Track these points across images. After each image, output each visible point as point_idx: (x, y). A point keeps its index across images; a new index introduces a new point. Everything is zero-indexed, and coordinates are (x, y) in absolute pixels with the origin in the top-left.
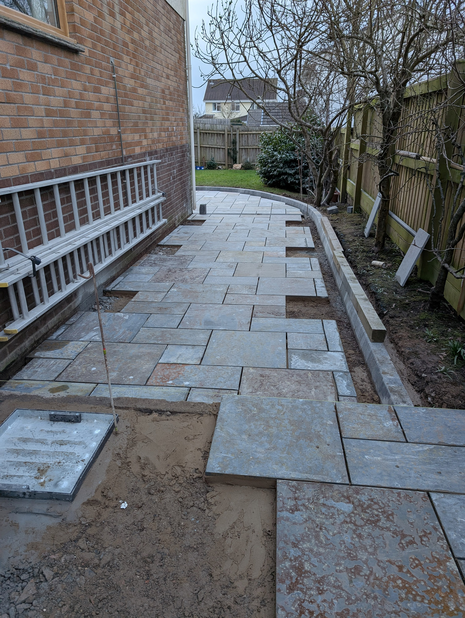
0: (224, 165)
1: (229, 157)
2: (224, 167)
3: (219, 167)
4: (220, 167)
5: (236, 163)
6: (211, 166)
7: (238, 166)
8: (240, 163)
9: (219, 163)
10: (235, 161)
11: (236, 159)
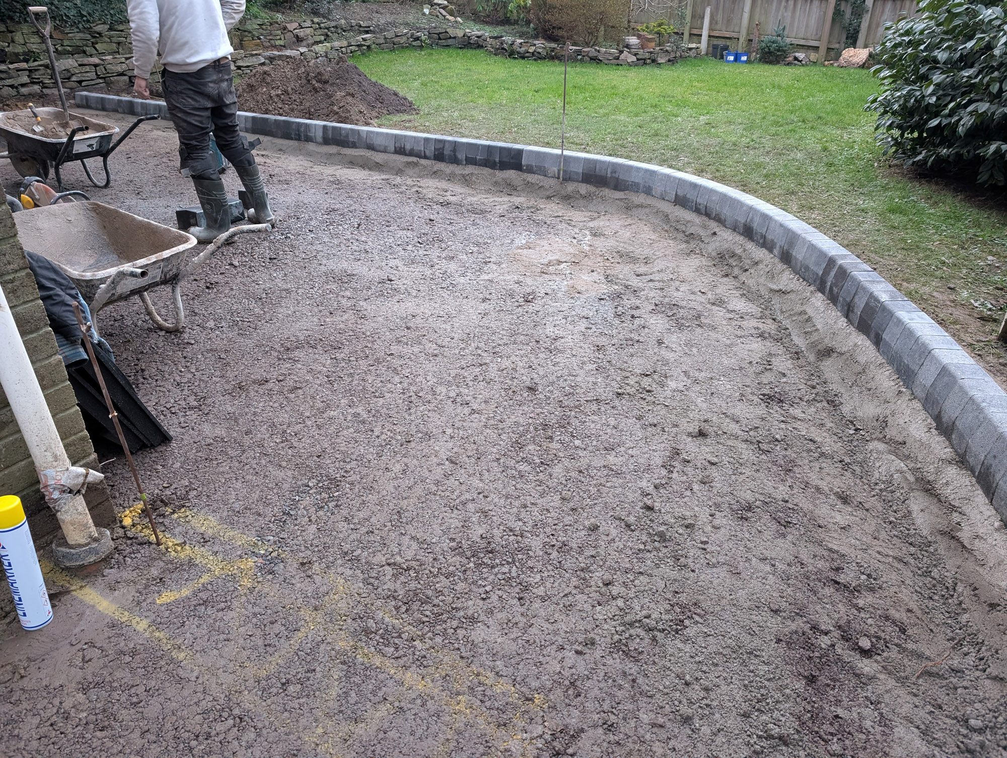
0: (816, 48)
1: (837, 28)
2: (813, 56)
3: (797, 55)
4: (801, 55)
5: (854, 44)
6: (770, 53)
7: (859, 54)
8: (866, 47)
9: (802, 42)
10: (852, 40)
11: (857, 32)
